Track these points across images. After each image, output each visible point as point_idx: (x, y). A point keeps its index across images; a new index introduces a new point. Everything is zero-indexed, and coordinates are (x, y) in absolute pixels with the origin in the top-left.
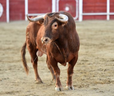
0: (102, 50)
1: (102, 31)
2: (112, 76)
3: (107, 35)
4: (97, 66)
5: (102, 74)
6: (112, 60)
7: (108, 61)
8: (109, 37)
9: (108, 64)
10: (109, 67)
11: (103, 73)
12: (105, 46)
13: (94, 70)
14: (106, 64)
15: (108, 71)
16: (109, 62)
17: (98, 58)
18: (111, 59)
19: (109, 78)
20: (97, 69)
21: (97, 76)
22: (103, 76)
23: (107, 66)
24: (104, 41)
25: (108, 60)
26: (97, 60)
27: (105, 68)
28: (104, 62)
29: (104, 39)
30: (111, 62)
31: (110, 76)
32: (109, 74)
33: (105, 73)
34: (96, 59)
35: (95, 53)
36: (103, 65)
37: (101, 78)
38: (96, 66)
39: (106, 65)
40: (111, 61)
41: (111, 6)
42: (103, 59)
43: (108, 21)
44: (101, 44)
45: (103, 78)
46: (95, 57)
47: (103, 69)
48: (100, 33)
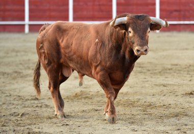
0: (17, 82)
1: (17, 52)
2: (35, 124)
3: (25, 58)
4: (9, 108)
5: (18, 121)
6: (34, 98)
7: (27, 100)
8: (29, 60)
9: (26, 106)
10: (29, 109)
11: (19, 119)
12: (21, 74)
13: (4, 116)
14: (23, 105)
15: (27, 116)
16: (29, 101)
17: (10, 96)
18: (31, 96)
19: (29, 127)
20: (9, 113)
21: (9, 124)
22: (18, 125)
23: (26, 109)
24: (21, 67)
25: (27, 98)
26: (8, 98)
27: (21, 111)
28: (20, 102)
29: (21, 64)
30: (33, 101)
31: (30, 125)
32: (28, 122)
33: (22, 120)
34: (7, 96)
35: (5, 86)
36: (19, 107)
37: (15, 129)
38: (6, 109)
39: (25, 107)
40: (32, 99)
41: (30, 11)
42: (19, 96)
43: (27, 34)
44: (16, 72)
45: (19, 128)
46: (5, 93)
47: (19, 112)
48: (14, 54)
